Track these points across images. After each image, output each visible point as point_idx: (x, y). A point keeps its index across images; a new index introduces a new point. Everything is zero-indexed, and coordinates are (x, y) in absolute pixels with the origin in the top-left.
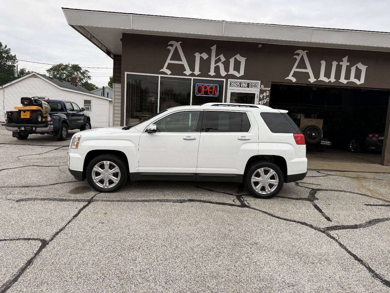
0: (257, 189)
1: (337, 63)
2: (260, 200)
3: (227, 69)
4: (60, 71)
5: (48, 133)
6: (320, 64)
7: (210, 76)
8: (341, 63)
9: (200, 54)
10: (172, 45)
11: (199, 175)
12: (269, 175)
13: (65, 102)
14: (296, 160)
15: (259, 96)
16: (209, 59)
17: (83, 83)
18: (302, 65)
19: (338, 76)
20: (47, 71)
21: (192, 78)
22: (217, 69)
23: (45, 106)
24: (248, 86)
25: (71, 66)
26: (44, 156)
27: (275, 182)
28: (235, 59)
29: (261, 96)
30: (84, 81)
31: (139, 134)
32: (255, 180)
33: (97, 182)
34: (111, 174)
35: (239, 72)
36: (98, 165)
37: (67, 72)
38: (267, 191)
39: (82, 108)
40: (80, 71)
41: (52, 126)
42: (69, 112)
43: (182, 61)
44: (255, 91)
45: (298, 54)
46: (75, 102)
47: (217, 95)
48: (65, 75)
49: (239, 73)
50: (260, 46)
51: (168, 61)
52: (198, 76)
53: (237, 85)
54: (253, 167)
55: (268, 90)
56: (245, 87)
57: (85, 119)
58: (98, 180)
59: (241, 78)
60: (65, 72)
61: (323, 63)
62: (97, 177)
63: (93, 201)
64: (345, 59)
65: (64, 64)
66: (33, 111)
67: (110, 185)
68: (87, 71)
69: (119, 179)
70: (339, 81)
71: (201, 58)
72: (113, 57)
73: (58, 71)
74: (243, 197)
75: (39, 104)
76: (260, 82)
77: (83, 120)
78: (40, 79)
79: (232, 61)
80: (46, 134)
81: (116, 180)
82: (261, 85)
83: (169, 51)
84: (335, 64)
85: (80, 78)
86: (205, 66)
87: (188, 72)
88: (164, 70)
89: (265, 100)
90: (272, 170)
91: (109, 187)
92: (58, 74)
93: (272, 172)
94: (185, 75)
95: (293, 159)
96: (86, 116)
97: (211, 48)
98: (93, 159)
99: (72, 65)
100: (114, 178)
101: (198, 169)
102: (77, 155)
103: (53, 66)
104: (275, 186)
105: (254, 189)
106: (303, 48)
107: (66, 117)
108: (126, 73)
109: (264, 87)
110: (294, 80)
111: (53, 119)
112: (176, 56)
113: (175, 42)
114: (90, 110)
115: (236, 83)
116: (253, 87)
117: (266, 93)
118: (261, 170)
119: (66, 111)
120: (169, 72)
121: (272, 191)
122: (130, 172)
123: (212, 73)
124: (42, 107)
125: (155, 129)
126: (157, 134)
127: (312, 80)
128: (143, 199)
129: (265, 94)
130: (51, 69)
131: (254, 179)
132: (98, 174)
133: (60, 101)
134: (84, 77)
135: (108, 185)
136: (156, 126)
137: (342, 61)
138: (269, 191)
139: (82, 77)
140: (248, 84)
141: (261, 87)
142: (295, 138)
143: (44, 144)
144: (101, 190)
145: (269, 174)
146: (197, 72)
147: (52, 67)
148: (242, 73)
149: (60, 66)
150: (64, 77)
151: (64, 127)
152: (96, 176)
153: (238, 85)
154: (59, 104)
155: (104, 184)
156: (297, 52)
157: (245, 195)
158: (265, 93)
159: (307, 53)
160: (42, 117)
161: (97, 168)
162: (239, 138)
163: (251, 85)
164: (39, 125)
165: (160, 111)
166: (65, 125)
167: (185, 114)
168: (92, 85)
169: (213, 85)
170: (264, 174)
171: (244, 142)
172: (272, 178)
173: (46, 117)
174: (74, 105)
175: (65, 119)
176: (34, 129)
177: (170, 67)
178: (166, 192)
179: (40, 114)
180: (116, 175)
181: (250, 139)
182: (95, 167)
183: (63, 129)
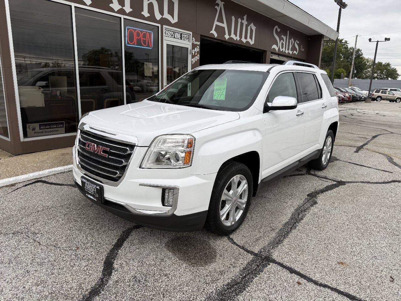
0: (323, 160)
3: (161, 11)
6: (231, 19)
7: (143, 17)
8: (243, 22)
18: (221, 18)
21: (123, 17)
24: (181, 38)
29: (193, 51)
35: (173, 16)
38: (326, 160)
44: (188, 44)
47: (150, 47)
49: (173, 19)
52: (130, 14)
55: (198, 45)
56: (178, 39)
59: (175, 25)
61: (233, 18)
62: (224, 211)
69: (245, 200)
70: (241, 39)
76: (191, 33)
81: (243, 204)
82: (192, 37)
84: (240, 20)
87: (116, 5)
89: (196, 57)
91: (237, 220)
93: (330, 140)
94: (113, 10)
100: (241, 202)
109: (195, 41)
110: (216, 35)
115: (170, 31)
116: (186, 39)
117: (197, 49)
120: (88, 1)
123: (146, 13)
127: (227, 36)
135: (235, 216)
137: (243, 19)
140: (181, 35)
146: (128, 9)
148: (176, 18)
153: (172, 35)
156: (218, 2)
159: (223, 4)
162: (322, 106)
163: (184, 37)
169: (146, 32)
181: (326, 106)
182: (224, 193)
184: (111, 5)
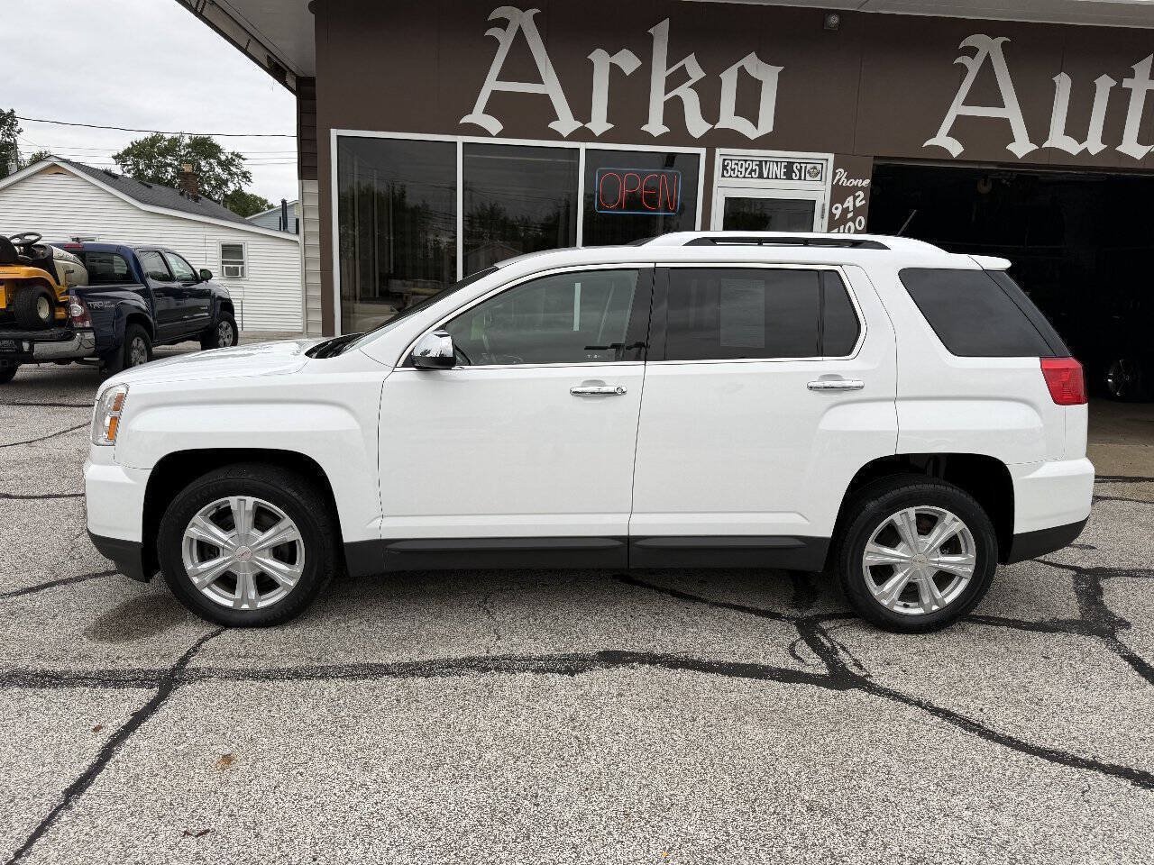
0: (887, 594)
1: (1114, 83)
2: (900, 638)
3: (710, 111)
4: (155, 158)
5: (79, 359)
6: (1053, 87)
7: (649, 139)
8: (1127, 83)
9: (609, 53)
10: (503, 23)
11: (639, 543)
12: (938, 536)
13: (137, 253)
14: (1050, 469)
15: (830, 210)
16: (644, 72)
17: (229, 193)
18: (986, 92)
19: (1113, 132)
20: (115, 158)
21: (583, 147)
22: (674, 111)
23: (65, 266)
24: (789, 176)
25: (187, 141)
26: (40, 451)
27: (963, 564)
28: (742, 71)
29: (837, 208)
30: (232, 186)
31: (376, 376)
32: (877, 560)
33: (208, 586)
34: (264, 549)
35: (754, 120)
36: (205, 514)
37: (176, 160)
38: (926, 600)
39: (201, 271)
40: (219, 159)
41: (90, 336)
42: (154, 284)
43: (543, 83)
44: (816, 191)
45: (972, 52)
46: (178, 252)
47: (673, 211)
48: (170, 169)
49: (756, 126)
50: (834, 20)
51: (491, 84)
52: (605, 137)
53: (746, 169)
54: (871, 505)
55: (862, 189)
56: (776, 178)
57: (213, 306)
58: (208, 578)
59: (762, 143)
60: (169, 160)
61: (1063, 84)
62: (206, 565)
63: (182, 681)
64: (1143, 68)
65: (168, 136)
66: (17, 285)
67: (263, 597)
68: (239, 156)
69: (298, 568)
70: (1118, 149)
71: (615, 70)
72: (293, 85)
73: (150, 157)
74: (825, 625)
75: (41, 257)
76: (831, 157)
77: (206, 311)
78: (75, 179)
79: (729, 79)
80: (73, 364)
81: (288, 576)
82: (835, 168)
83: (495, 43)
84: (1104, 84)
85: (217, 178)
86: (630, 99)
87: (565, 123)
88: (477, 116)
89: (851, 224)
90: (950, 515)
91: (260, 605)
92: (149, 167)
93: (952, 524)
94: (556, 136)
95: (1038, 465)
96: (220, 298)
97: (651, 31)
98: (180, 489)
99: (190, 138)
100: (276, 568)
101: (636, 519)
102: (116, 474)
103: (132, 143)
104: (961, 578)
105: (876, 593)
106: (991, 28)
107: (142, 304)
108: (334, 133)
109: (848, 178)
110: (955, 149)
111: (91, 312)
112: (521, 66)
113: (517, 10)
114: (243, 276)
115: (746, 161)
116: (808, 177)
117: (854, 201)
118: (904, 518)
119: (144, 282)
120: (494, 125)
121: (948, 600)
122: (346, 539)
123: (656, 126)
124: (52, 270)
125: (449, 351)
126: (457, 373)
127: (1021, 147)
128: (405, 657)
129: (849, 203)
130: (127, 152)
131: (874, 554)
132: (207, 551)
133: (120, 248)
134: (230, 174)
135: (253, 594)
136: (449, 339)
137: (1131, 75)
138: (936, 601)
139: (225, 176)
140: (789, 166)
141: (837, 178)
142: (1049, 374)
143: (66, 401)
144: (224, 620)
145: (937, 531)
146: (599, 124)
147: (131, 146)
148: (766, 124)
149: (154, 141)
150: (169, 177)
151: (136, 336)
152: (203, 559)
153: (752, 170)
154: (116, 258)
155: (238, 595)
156: (970, 41)
157: (830, 617)
158: (851, 198)
159: (1004, 45)
160: (54, 305)
161: (200, 528)
162: (810, 385)
163: (800, 171)
164: (40, 333)
165: (465, 274)
166: (139, 328)
167: (559, 282)
168: (256, 198)
169: (659, 174)
170: (915, 532)
171: (836, 397)
172: (951, 546)
173: (66, 306)
174: (170, 259)
175: (138, 308)
176: (26, 346)
177: (498, 105)
178: (504, 616)
179: (44, 295)
180: (284, 553)
181: (861, 384)
182: (194, 525)
183: (135, 343)
184: (553, 125)
